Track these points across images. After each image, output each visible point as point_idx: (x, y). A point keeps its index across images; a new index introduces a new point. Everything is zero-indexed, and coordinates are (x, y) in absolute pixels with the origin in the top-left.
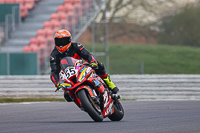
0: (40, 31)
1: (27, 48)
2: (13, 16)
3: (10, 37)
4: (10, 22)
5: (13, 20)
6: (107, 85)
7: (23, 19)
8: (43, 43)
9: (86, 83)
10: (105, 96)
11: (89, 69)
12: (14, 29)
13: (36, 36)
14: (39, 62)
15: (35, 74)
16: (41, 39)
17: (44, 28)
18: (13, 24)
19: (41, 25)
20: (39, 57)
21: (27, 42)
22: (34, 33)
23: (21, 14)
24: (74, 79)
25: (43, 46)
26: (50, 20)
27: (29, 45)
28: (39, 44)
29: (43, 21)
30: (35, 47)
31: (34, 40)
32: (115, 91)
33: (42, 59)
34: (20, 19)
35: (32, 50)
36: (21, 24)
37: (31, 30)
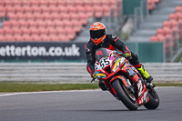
0: (166, 23)
1: (154, 38)
2: (141, 8)
3: (138, 28)
4: (139, 14)
5: (141, 12)
6: (141, 75)
7: (151, 12)
8: (169, 33)
9: (120, 73)
10: (140, 85)
11: (123, 59)
12: (142, 20)
13: (162, 27)
14: (164, 51)
15: (162, 61)
16: (167, 29)
17: (169, 20)
18: (142, 16)
19: (167, 17)
20: (164, 46)
21: (154, 32)
22: (160, 24)
23: (149, 7)
24: (108, 69)
25: (169, 36)
26: (175, 12)
27: (156, 35)
28: (165, 34)
29: (168, 13)
30: (161, 37)
31: (160, 30)
32: (149, 80)
33: (167, 49)
34: (147, 12)
35: (159, 40)
36: (148, 16)
37: (158, 21)
